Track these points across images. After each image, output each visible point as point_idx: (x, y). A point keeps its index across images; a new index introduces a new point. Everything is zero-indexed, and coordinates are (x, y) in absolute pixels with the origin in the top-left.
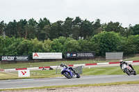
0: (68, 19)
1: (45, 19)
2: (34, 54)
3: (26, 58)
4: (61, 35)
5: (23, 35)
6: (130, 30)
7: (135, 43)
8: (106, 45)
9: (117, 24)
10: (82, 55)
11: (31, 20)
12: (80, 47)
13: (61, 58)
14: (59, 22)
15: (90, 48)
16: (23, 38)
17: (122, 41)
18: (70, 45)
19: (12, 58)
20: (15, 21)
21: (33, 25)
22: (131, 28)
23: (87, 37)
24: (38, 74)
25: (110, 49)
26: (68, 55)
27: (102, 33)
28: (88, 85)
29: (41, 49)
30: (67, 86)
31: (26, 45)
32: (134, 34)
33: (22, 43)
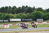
0: (23, 6)
1: (15, 6)
2: (10, 19)
3: (7, 21)
4: (20, 12)
5: (6, 12)
6: (46, 11)
7: (48, 15)
8: (37, 16)
9: (41, 8)
10: (28, 20)
11: (9, 7)
12: (27, 17)
13: (20, 21)
14: (20, 8)
15: (31, 17)
16: (6, 13)
17: (43, 15)
18: (23, 16)
19: (2, 21)
20: (3, 7)
21: (10, 8)
22: (46, 10)
23: (30, 13)
24: (12, 27)
25: (38, 17)
26: (23, 20)
27: (36, 11)
28: (30, 31)
29: (13, 17)
30: (22, 31)
31: (8, 16)
32: (47, 12)
33: (6, 15)
